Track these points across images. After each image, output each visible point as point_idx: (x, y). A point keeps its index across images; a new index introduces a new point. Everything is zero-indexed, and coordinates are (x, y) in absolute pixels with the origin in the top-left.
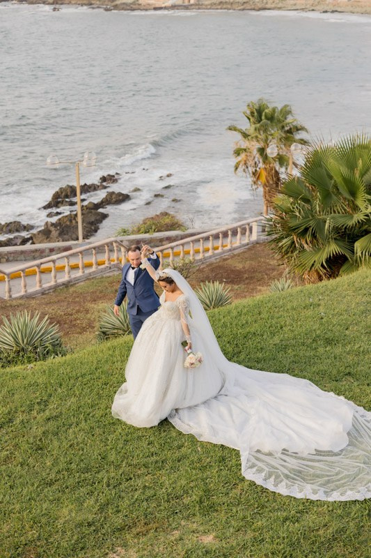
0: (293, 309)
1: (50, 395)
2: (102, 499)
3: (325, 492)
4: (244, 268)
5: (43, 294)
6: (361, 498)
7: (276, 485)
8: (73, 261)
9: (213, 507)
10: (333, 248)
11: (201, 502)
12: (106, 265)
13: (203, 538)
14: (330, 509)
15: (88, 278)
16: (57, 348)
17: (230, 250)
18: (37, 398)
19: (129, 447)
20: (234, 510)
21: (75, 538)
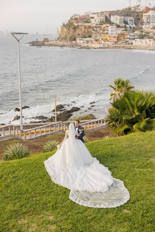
0: (104, 145)
1: (17, 170)
2: (22, 203)
3: (94, 205)
5: (36, 139)
7: (79, 202)
9: (56, 208)
10: (126, 127)
11: (53, 206)
13: (50, 217)
14: (94, 210)
15: (52, 134)
16: (27, 155)
17: (102, 126)
18: (12, 170)
19: (36, 187)
20: (63, 209)
21: (9, 215)
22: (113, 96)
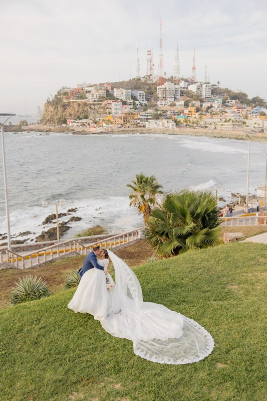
0: (157, 271)
1: (42, 316)
2: (66, 368)
3: (174, 360)
4: (135, 251)
5: (40, 266)
6: (190, 362)
7: (150, 357)
8: (54, 250)
9: (120, 370)
10: (176, 243)
11: (114, 367)
12: (70, 251)
13: (116, 385)
14: (177, 368)
15: (61, 258)
16: (45, 293)
17: (128, 243)
18: (35, 318)
19: (80, 341)
20: (131, 371)
21: (53, 388)
22: (133, 198)
